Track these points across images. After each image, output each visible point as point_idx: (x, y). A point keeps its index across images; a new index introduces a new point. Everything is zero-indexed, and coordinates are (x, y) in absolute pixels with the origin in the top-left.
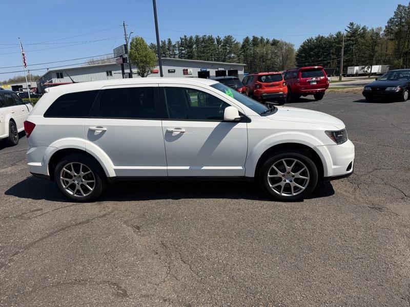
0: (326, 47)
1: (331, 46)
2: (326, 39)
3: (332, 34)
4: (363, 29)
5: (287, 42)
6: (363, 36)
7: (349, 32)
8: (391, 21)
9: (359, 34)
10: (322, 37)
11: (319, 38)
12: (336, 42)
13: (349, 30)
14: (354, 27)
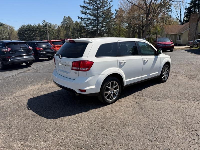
0: (33, 30)
1: (36, 30)
2: (33, 26)
3: (36, 24)
4: (50, 24)
5: (10, 25)
6: (50, 27)
7: (44, 24)
8: (62, 22)
9: (48, 26)
10: (30, 25)
11: (29, 25)
12: (38, 28)
13: (43, 23)
14: (46, 22)
